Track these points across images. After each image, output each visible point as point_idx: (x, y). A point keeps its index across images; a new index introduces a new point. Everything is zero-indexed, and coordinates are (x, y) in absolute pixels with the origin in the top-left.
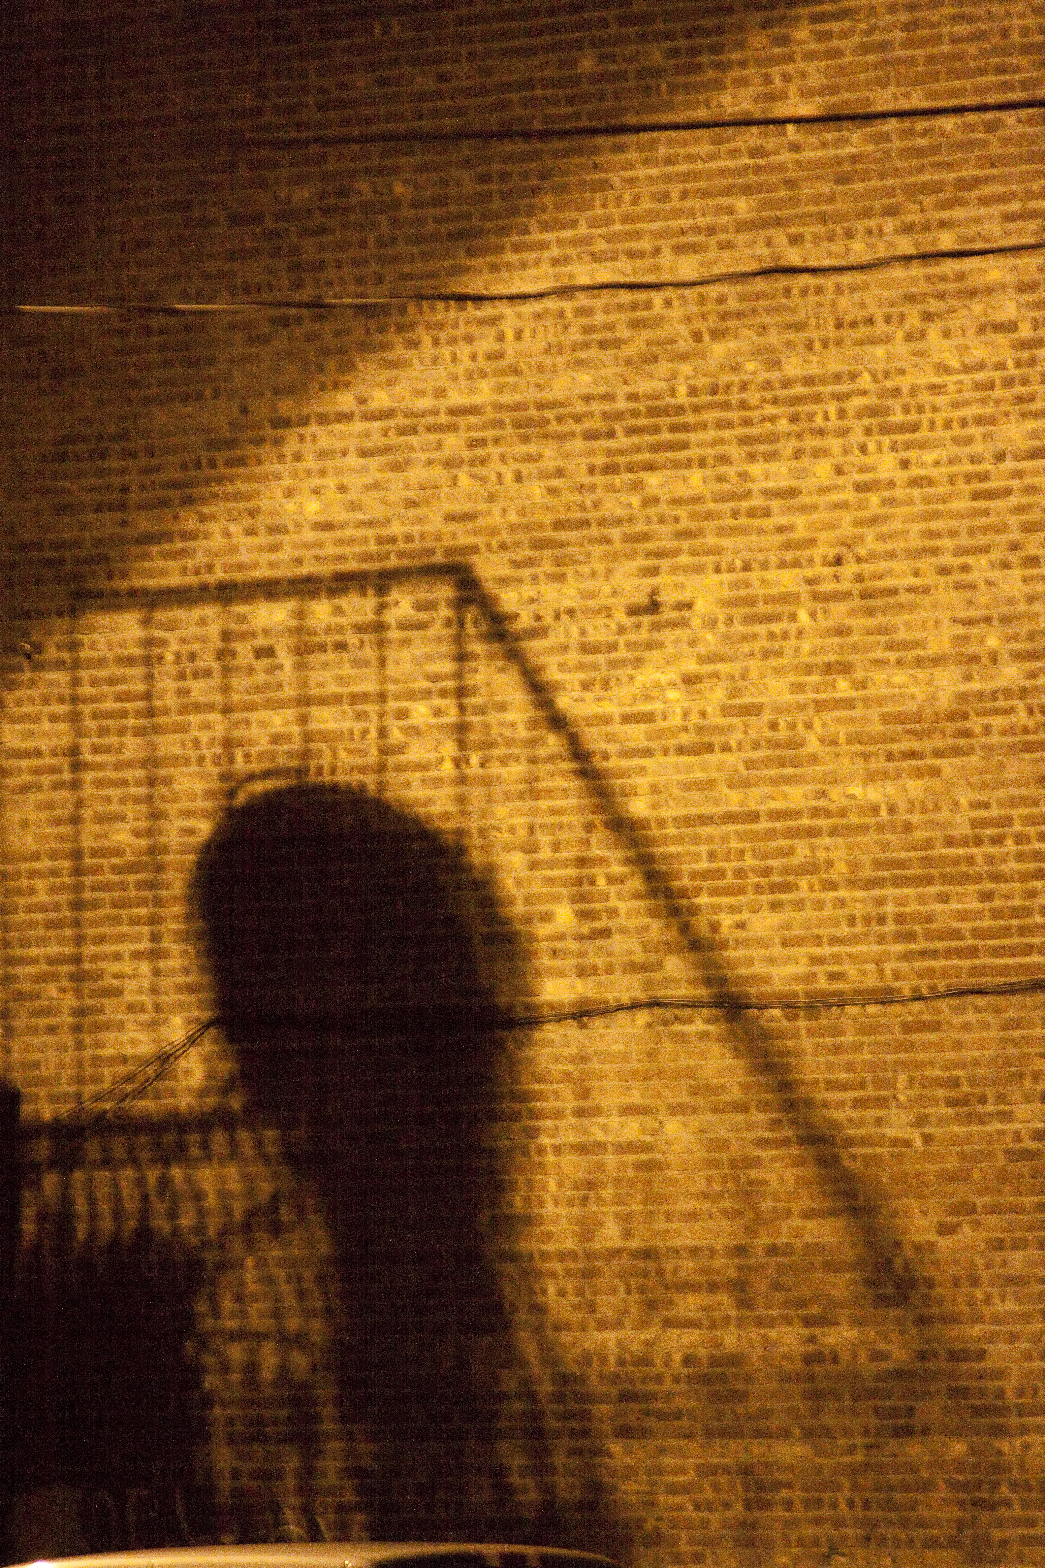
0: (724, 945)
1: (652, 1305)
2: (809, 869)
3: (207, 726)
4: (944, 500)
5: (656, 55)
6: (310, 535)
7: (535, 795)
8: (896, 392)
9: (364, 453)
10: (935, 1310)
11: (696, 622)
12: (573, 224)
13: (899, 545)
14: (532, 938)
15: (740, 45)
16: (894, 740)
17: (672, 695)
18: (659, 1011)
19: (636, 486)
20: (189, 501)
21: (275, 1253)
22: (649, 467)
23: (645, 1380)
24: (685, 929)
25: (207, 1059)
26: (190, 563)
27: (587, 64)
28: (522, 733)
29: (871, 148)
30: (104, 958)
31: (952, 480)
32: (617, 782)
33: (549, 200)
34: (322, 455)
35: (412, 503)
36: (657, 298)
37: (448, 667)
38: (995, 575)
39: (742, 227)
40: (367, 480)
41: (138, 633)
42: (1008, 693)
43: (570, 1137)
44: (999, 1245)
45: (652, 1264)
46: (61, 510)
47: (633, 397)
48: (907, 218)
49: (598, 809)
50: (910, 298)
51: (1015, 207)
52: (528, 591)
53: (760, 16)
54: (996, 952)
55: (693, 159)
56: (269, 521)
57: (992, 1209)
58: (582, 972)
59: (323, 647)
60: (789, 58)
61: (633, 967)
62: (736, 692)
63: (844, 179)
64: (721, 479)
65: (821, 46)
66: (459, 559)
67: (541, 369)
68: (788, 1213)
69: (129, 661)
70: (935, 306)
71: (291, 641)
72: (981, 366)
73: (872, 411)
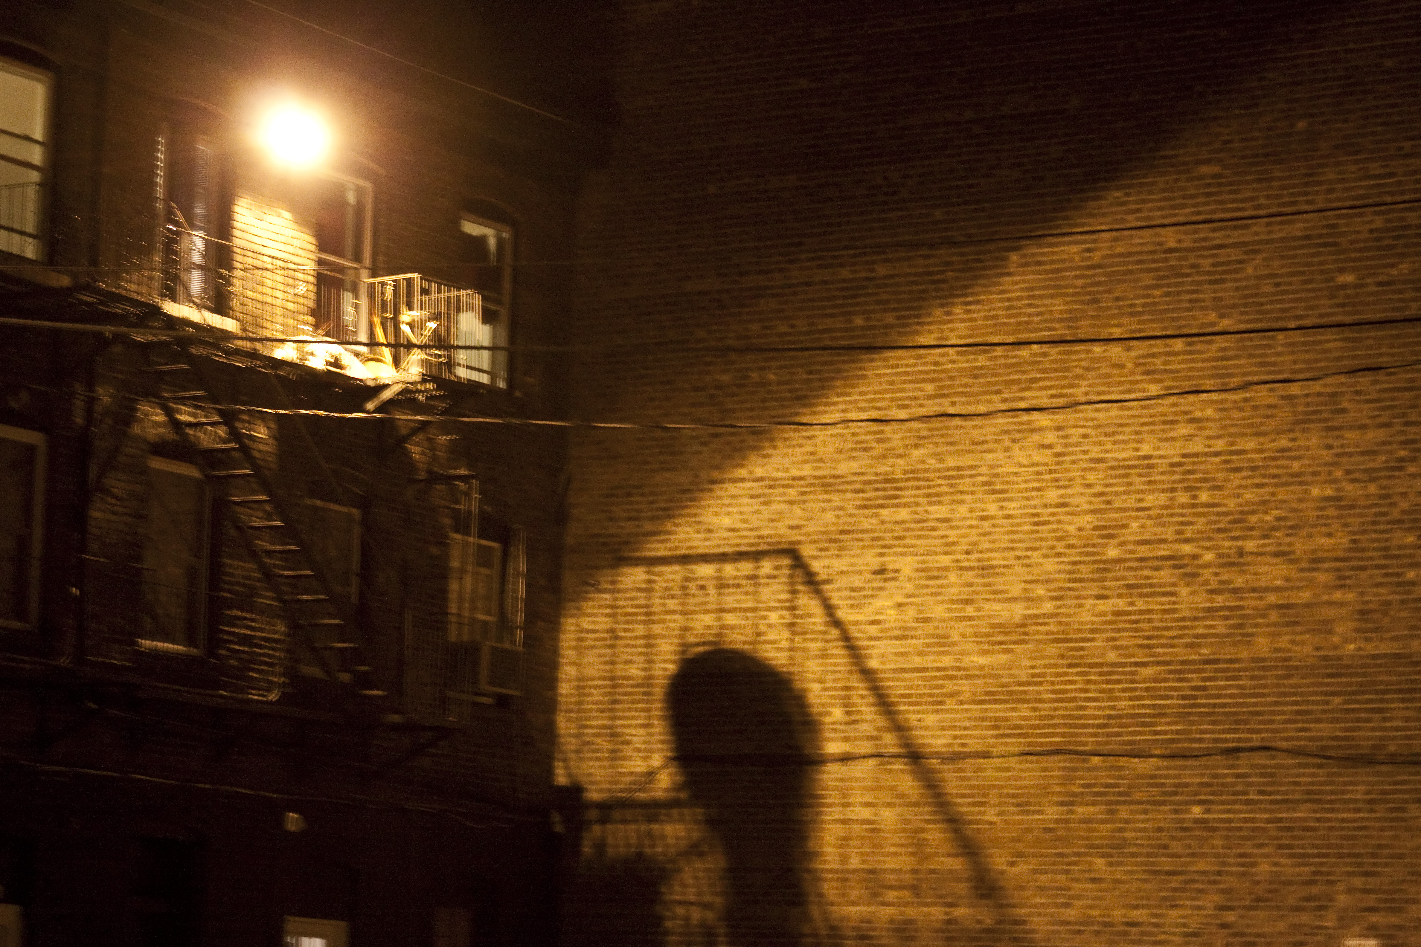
0: (910, 729)
1: (874, 895)
2: (952, 695)
3: (674, 621)
4: (1018, 525)
5: (890, 318)
6: (726, 534)
7: (824, 656)
8: (996, 475)
9: (753, 497)
10: (1005, 901)
11: (902, 578)
12: (848, 394)
13: (996, 545)
14: (823, 723)
15: (929, 315)
16: (993, 636)
17: (892, 612)
18: (879, 759)
19: (876, 515)
20: (670, 517)
21: (699, 865)
22: (883, 506)
23: (868, 930)
24: (894, 721)
25: (670, 774)
26: (668, 545)
27: (859, 321)
28: (822, 628)
29: (988, 363)
30: (624, 726)
31: (1022, 516)
32: (863, 652)
33: (839, 383)
34: (733, 497)
35: (773, 520)
36: (887, 428)
37: (785, 596)
38: (1041, 560)
39: (930, 397)
40: (751, 509)
41: (645, 577)
42: (1045, 615)
43: (838, 816)
44: (1035, 872)
45: (873, 876)
46: (612, 519)
47: (876, 474)
48: (1004, 396)
49: (856, 664)
50: (1006, 432)
51: (1053, 392)
52: (826, 562)
53: (938, 302)
54: (1039, 735)
55: (907, 366)
56: (705, 527)
57: (1035, 855)
58: (847, 739)
59: (728, 586)
60: (950, 322)
61: (871, 738)
62: (920, 612)
63: (976, 377)
64: (916, 513)
65: (966, 316)
66: (793, 547)
67: (833, 460)
68: (936, 854)
69: (639, 590)
70: (1017, 436)
71: (715, 582)
72: (1037, 464)
73: (986, 484)
